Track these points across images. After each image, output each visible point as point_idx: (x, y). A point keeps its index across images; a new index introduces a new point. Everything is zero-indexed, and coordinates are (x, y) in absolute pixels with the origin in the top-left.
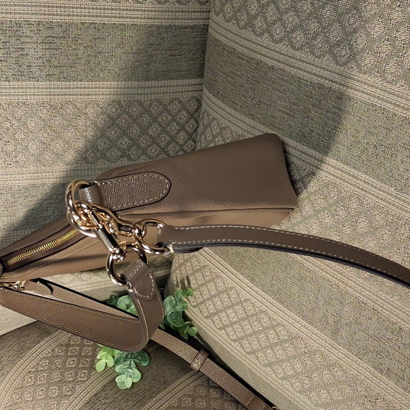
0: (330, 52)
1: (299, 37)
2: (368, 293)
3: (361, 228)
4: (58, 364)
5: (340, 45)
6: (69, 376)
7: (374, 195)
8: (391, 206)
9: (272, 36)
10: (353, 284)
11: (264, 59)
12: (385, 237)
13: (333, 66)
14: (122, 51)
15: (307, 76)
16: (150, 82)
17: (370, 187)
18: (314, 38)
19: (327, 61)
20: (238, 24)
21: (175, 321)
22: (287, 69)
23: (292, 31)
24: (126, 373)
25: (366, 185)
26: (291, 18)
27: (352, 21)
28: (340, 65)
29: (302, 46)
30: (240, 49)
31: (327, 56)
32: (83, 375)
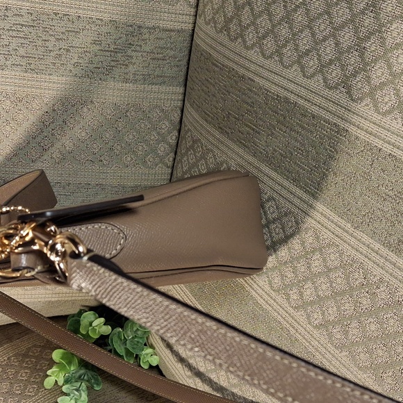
0: (299, 62)
1: (269, 44)
2: (317, 343)
3: (316, 267)
4: (10, 373)
5: (308, 55)
6: (18, 388)
7: (330, 231)
8: (346, 245)
9: (244, 41)
10: (303, 330)
11: (235, 67)
12: (338, 279)
13: (300, 79)
14: (98, 47)
15: (274, 88)
16: (128, 85)
17: (326, 221)
18: (285, 46)
19: (294, 72)
20: (215, 27)
21: (135, 346)
22: (257, 79)
23: (264, 37)
24: (72, 395)
25: (323, 218)
26: (264, 22)
27: (322, 27)
28: (307, 78)
29: (272, 54)
30: (215, 54)
31: (296, 67)
32: (31, 390)
